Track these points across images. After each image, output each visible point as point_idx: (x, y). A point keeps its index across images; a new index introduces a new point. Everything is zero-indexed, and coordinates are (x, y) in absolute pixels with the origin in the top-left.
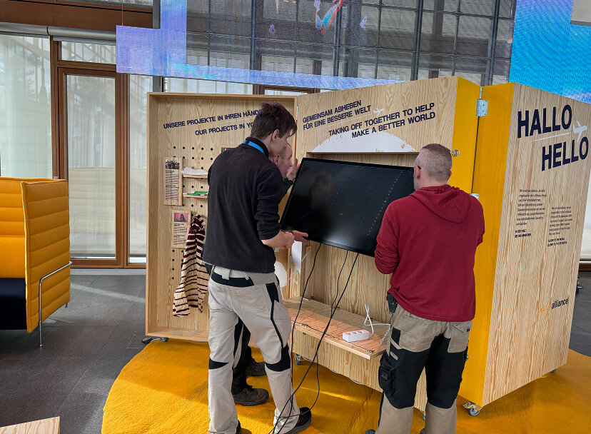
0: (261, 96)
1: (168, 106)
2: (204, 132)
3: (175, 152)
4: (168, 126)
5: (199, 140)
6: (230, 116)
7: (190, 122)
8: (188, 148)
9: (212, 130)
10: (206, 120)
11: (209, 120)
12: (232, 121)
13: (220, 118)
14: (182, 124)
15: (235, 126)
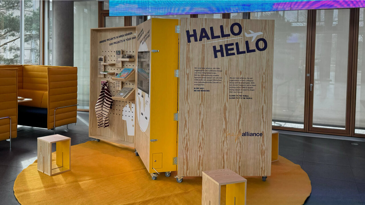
0: (130, 27)
1: (101, 33)
2: (112, 44)
3: (102, 53)
4: (101, 42)
5: (110, 48)
6: (120, 36)
7: (108, 40)
8: (107, 51)
9: (115, 43)
10: (113, 39)
11: (113, 38)
12: (121, 39)
13: (117, 37)
14: (105, 41)
15: (122, 41)
